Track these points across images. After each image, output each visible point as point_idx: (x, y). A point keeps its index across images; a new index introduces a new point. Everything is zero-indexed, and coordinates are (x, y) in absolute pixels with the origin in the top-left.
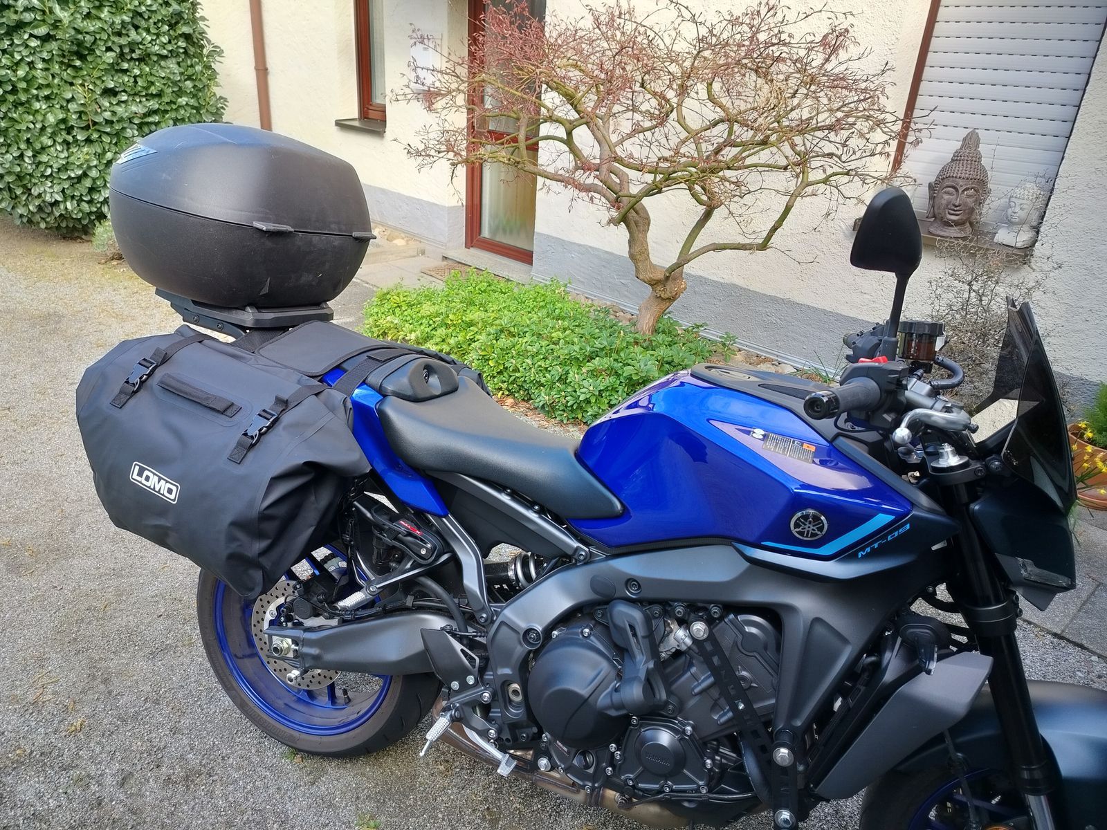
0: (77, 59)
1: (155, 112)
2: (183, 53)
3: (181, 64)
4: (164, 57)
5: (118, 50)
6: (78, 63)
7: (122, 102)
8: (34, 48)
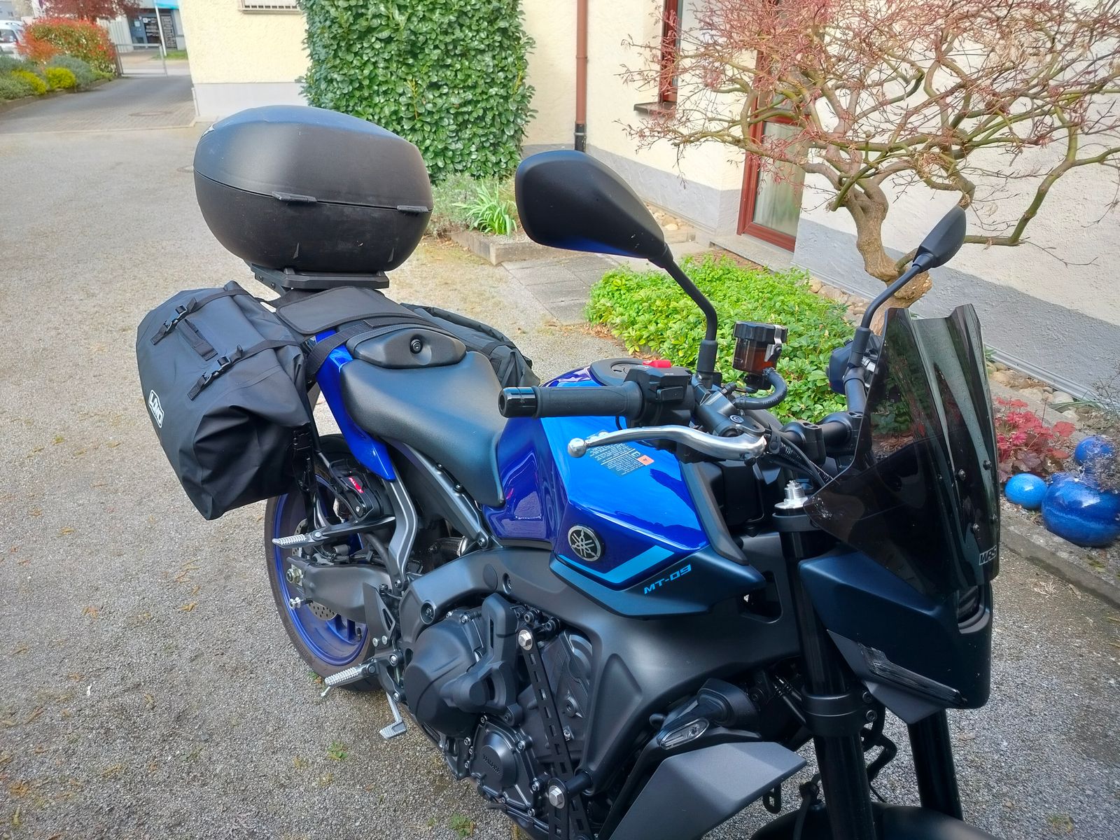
0: (411, 57)
1: (469, 102)
2: (498, 46)
3: (496, 57)
4: (482, 52)
5: (443, 47)
6: (411, 61)
7: (444, 94)
8: (378, 50)
